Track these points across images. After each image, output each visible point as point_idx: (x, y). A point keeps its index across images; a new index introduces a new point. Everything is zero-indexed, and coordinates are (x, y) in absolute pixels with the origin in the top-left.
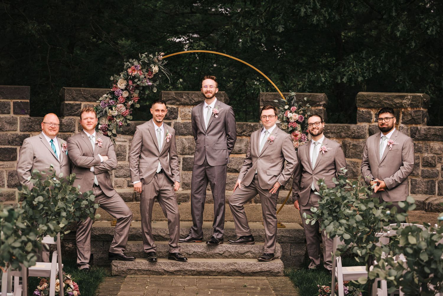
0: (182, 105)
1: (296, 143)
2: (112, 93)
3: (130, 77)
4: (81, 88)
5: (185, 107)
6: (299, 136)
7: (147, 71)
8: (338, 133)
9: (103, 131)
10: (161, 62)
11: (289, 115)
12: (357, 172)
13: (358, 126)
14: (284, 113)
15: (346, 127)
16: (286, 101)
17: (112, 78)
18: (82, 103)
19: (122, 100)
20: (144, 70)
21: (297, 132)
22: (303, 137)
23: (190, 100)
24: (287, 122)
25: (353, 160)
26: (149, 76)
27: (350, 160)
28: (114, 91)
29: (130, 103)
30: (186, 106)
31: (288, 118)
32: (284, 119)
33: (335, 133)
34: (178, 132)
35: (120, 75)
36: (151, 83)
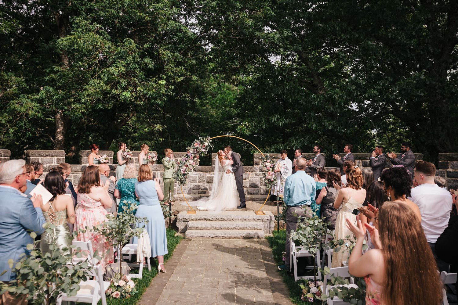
1: (270, 176)
2: (187, 155)
3: (195, 148)
4: (178, 152)
6: (271, 174)
7: (203, 145)
10: (209, 141)
11: (267, 164)
14: (264, 163)
16: (265, 158)
17: (187, 148)
18: (178, 158)
19: (192, 158)
20: (201, 145)
21: (270, 172)
26: (204, 147)
29: (196, 159)
32: (264, 166)
35: (191, 147)
36: (204, 150)
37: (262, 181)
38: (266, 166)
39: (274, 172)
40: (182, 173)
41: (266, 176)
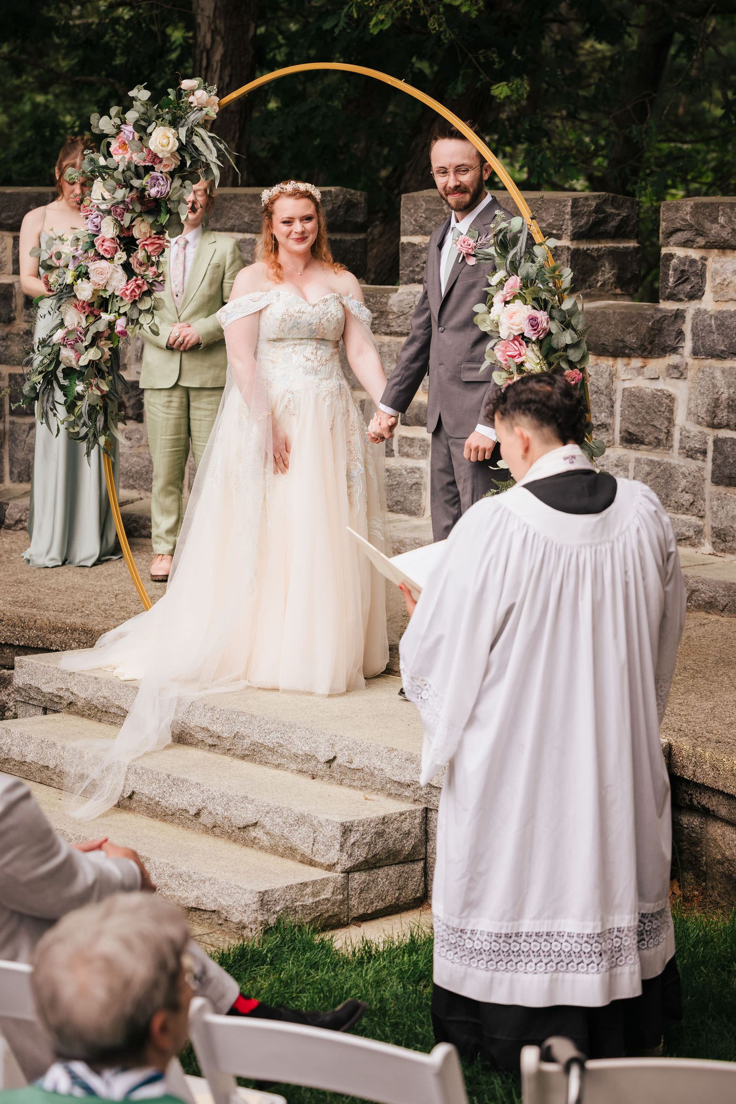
0: (715, 248)
5: (724, 254)
30: (728, 252)
34: (703, 346)
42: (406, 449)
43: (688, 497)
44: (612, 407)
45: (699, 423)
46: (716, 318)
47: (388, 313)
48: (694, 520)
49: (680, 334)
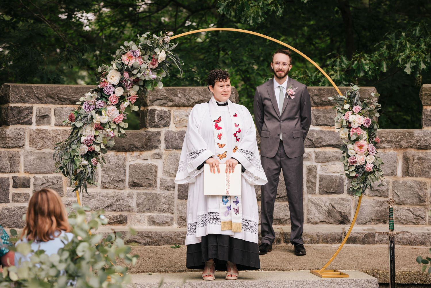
0: (177, 106)
1: (361, 157)
2: (101, 90)
3: (128, 68)
4: (32, 85)
5: (179, 108)
6: (365, 148)
7: (150, 58)
8: (397, 142)
9: (88, 146)
10: (169, 45)
11: (351, 118)
12: (425, 195)
13: (425, 132)
14: (343, 114)
15: (407, 133)
16: (346, 98)
17: (100, 70)
18: (34, 105)
19: (114, 100)
20: (146, 57)
21: (362, 142)
22: (371, 149)
23: (187, 99)
24: (347, 128)
25: (419, 179)
26: (153, 65)
27: (415, 179)
28: (102, 88)
29: (126, 104)
30: (182, 108)
31: (349, 122)
32: (345, 124)
33: (392, 141)
34: (172, 145)
35: (111, 65)
36: (154, 76)
37: (315, 177)
38: (349, 125)
39: (375, 144)
40: (85, 149)
41: (349, 156)
42: (17, 198)
43: (166, 206)
44: (125, 172)
45: (170, 176)
46: (178, 134)
47: (6, 138)
48: (170, 215)
49: (159, 140)
